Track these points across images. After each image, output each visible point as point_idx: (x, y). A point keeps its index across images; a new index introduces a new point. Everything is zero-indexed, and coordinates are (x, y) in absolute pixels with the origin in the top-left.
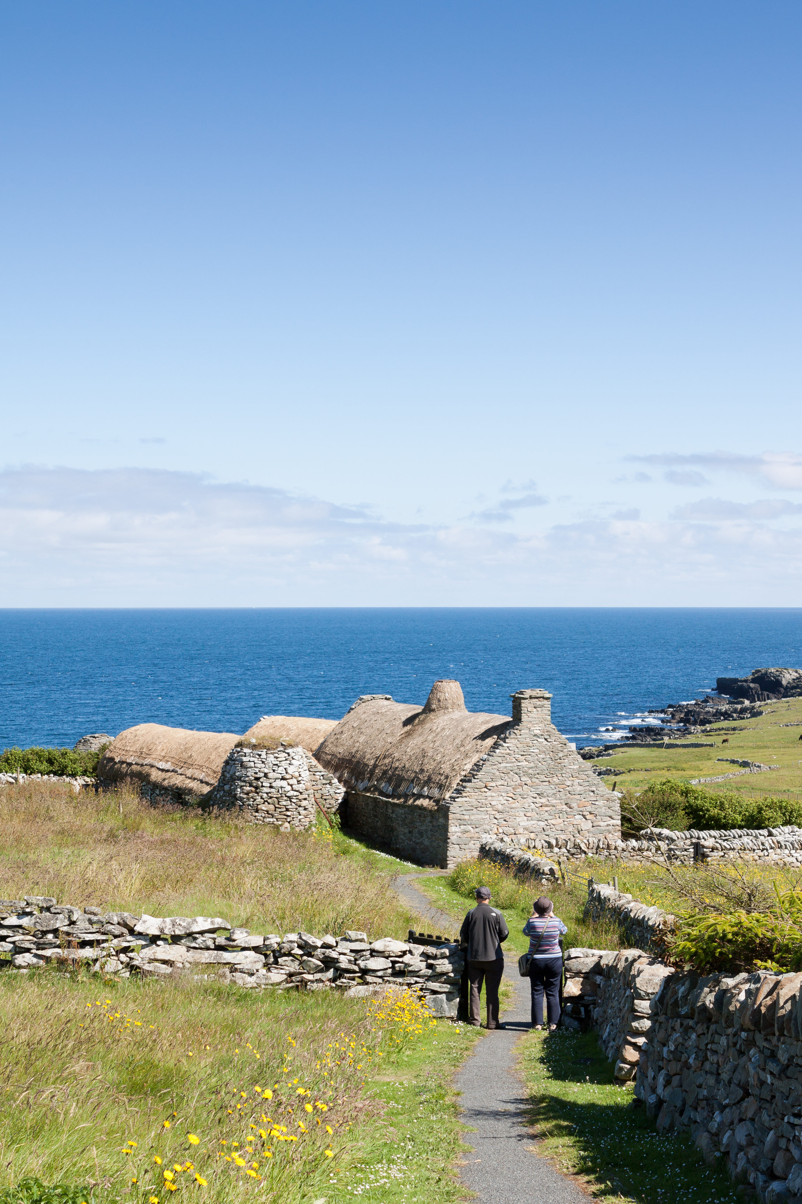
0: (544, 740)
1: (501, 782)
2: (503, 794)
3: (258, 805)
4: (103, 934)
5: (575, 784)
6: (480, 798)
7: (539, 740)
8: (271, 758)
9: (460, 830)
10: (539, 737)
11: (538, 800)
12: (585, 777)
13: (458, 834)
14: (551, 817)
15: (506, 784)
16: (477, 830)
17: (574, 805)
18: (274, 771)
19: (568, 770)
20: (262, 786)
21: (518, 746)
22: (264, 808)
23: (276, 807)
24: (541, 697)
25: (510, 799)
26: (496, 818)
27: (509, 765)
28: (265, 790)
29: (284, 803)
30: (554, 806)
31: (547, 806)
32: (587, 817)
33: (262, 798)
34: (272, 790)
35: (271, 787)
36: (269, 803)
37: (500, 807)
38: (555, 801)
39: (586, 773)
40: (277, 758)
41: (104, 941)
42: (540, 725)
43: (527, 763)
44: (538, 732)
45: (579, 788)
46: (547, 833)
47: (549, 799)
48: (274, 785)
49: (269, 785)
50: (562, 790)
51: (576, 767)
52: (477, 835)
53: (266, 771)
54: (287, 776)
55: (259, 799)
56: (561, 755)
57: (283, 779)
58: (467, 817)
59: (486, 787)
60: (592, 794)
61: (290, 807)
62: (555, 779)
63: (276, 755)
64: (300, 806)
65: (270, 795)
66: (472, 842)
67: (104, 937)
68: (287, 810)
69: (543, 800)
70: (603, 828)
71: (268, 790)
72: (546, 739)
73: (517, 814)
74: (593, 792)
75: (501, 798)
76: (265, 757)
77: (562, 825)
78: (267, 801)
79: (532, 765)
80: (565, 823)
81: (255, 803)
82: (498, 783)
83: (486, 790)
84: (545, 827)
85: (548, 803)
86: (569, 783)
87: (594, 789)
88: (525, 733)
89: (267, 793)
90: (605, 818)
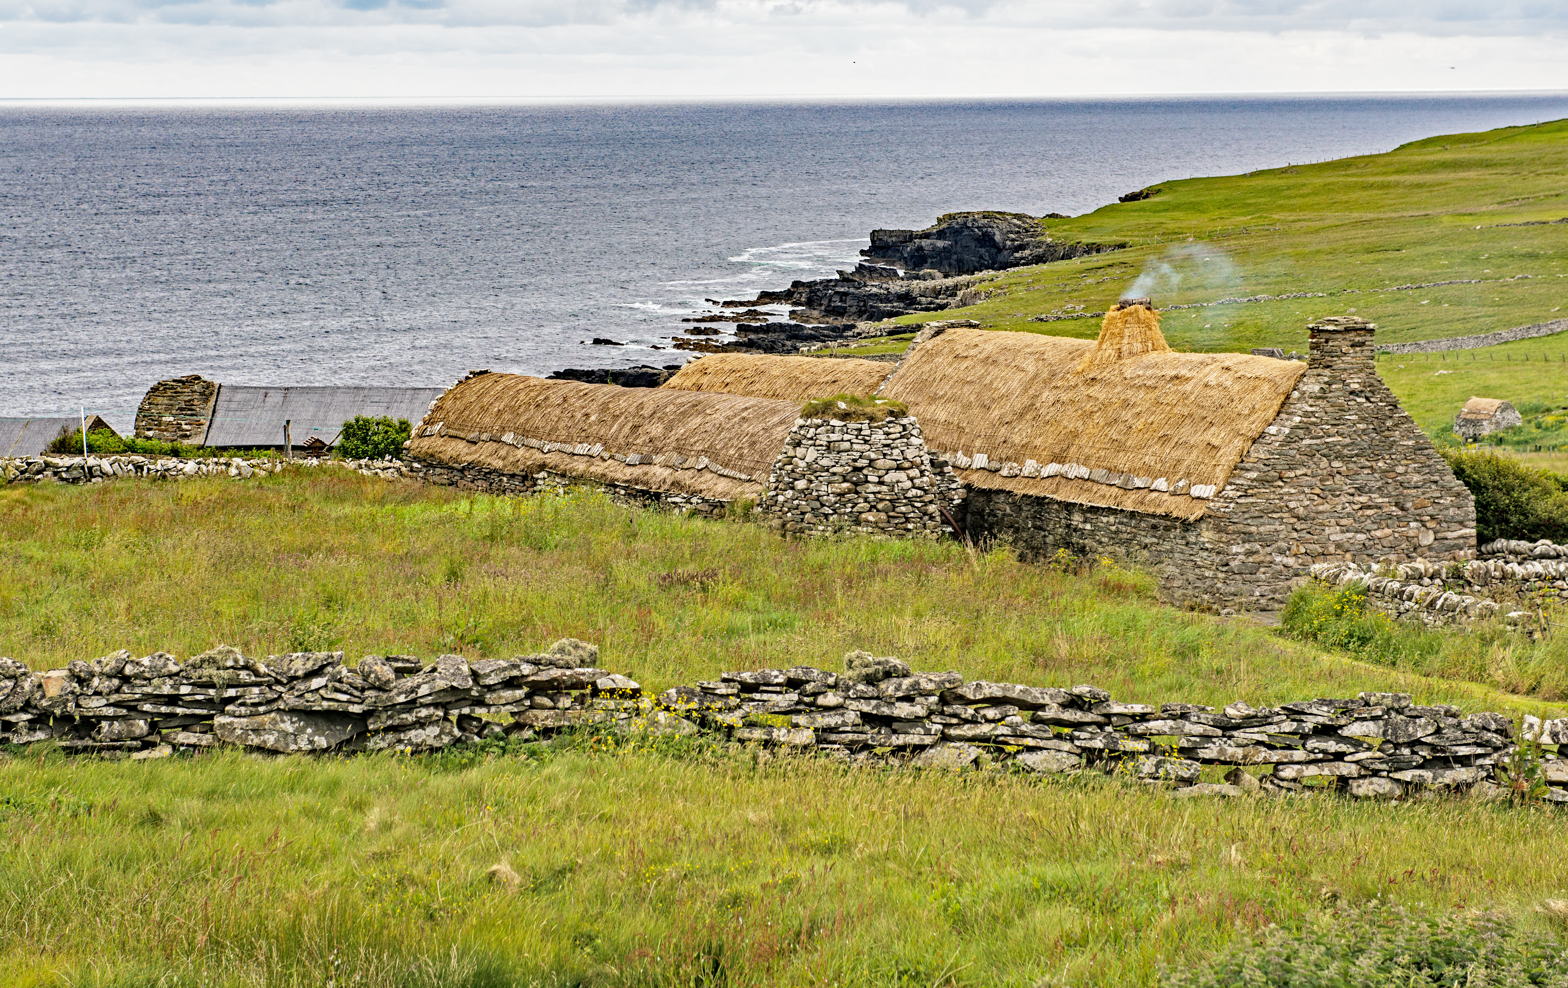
0: (1364, 400)
1: (1303, 471)
2: (1307, 490)
3: (860, 513)
4: (1479, 745)
5: (1409, 470)
6: (1272, 496)
7: (1359, 400)
8: (879, 437)
9: (1243, 550)
10: (1357, 395)
11: (1357, 499)
12: (1424, 458)
13: (1240, 557)
14: (1375, 527)
15: (1309, 472)
16: (1268, 550)
17: (1409, 505)
18: (885, 455)
19: (1400, 449)
20: (867, 482)
21: (1328, 410)
22: (871, 518)
23: (889, 517)
24: (1361, 329)
25: (1316, 498)
26: (1296, 530)
27: (1314, 441)
28: (872, 488)
29: (903, 509)
30: (1380, 508)
31: (1369, 507)
32: (1428, 524)
33: (866, 500)
34: (884, 488)
35: (881, 483)
36: (878, 511)
37: (1301, 511)
38: (1380, 500)
39: (1426, 452)
40: (888, 434)
41: (1478, 756)
42: (1361, 375)
43: (1340, 439)
44: (1357, 386)
45: (1416, 478)
46: (1369, 552)
47: (1373, 496)
48: (887, 479)
49: (876, 480)
50: (1390, 481)
51: (1411, 443)
52: (1268, 558)
53: (873, 456)
54: (907, 465)
55: (862, 505)
56: (1389, 423)
57: (899, 468)
58: (1253, 529)
59: (1281, 478)
60: (1434, 487)
61: (912, 515)
62: (1381, 464)
63: (886, 429)
64: (925, 514)
65: (879, 496)
66: (1262, 570)
67: (1480, 751)
68: (908, 520)
69: (1363, 499)
70: (1452, 543)
71: (877, 489)
72: (1367, 398)
73: (1326, 522)
74: (1436, 482)
75: (1302, 497)
76: (868, 432)
77: (1391, 538)
78: (874, 507)
79: (1348, 440)
80: (1397, 535)
81: (855, 510)
82: (1299, 472)
83: (1281, 483)
84: (1367, 543)
85: (1370, 503)
86: (1400, 469)
87: (1436, 478)
88: (1338, 389)
89: (874, 493)
90: (1454, 526)
